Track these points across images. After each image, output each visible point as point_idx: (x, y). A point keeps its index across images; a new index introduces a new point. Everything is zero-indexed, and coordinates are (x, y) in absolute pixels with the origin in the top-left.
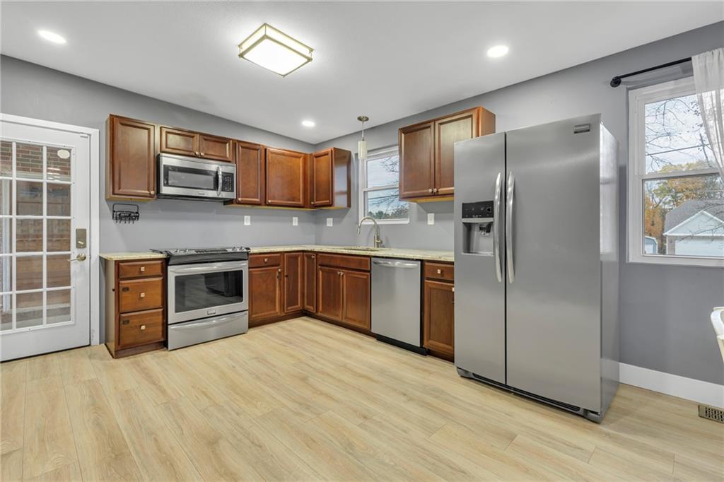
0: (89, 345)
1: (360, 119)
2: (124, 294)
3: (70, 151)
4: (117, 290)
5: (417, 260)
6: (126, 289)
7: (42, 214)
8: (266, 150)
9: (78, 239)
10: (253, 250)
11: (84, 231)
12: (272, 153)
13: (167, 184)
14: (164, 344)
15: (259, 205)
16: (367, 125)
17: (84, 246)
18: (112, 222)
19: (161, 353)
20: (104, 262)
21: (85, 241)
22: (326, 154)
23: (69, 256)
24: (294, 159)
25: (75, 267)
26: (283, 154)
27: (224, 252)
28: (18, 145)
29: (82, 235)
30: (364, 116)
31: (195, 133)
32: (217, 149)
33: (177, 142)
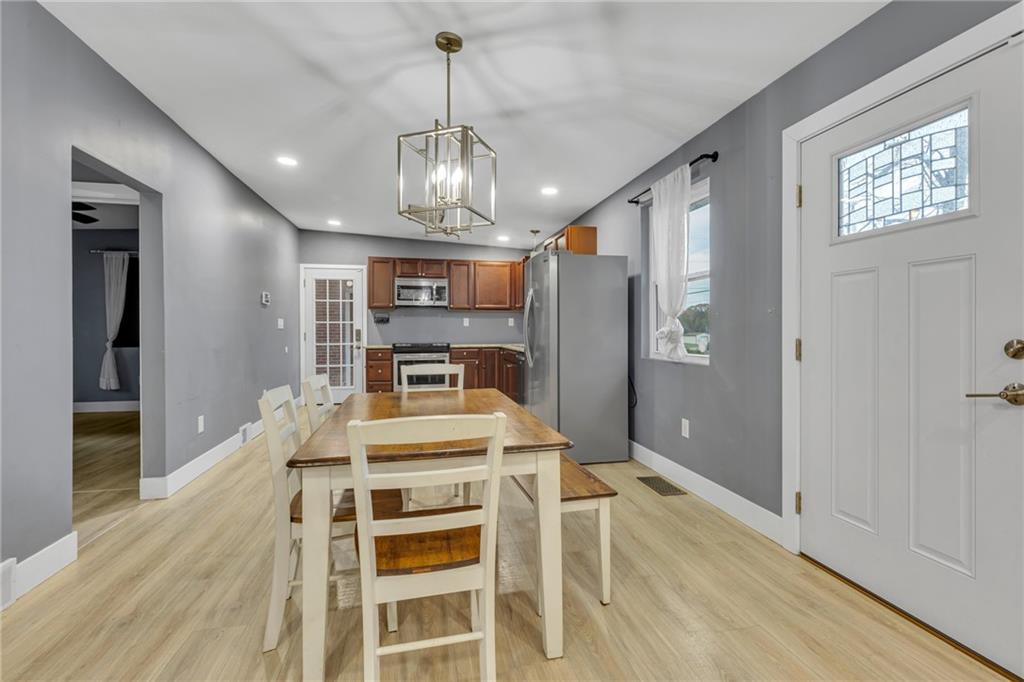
1: (532, 232)
2: (370, 370)
3: (352, 281)
4: (366, 367)
6: (371, 367)
7: (339, 320)
8: (475, 264)
9: (357, 335)
10: (451, 346)
11: (360, 330)
12: (480, 265)
13: (399, 299)
15: (471, 309)
17: (360, 340)
18: (374, 325)
20: (368, 350)
21: (360, 337)
22: (521, 263)
24: (500, 268)
25: (355, 352)
26: (491, 266)
28: (330, 281)
29: (359, 333)
30: (535, 229)
31: (419, 260)
32: (435, 269)
33: (407, 268)
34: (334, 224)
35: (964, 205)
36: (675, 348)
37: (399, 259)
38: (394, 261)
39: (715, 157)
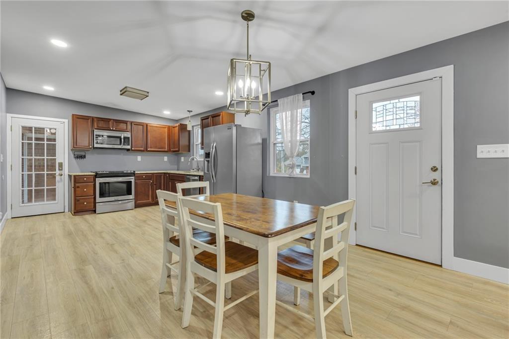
0: (64, 212)
1: (188, 111)
2: (77, 189)
3: (55, 129)
4: (75, 188)
5: (198, 176)
6: (78, 187)
7: (44, 156)
8: (147, 125)
9: (59, 167)
10: (136, 172)
11: (62, 163)
12: (150, 126)
13: (97, 143)
14: (95, 211)
15: (144, 151)
16: (192, 114)
17: (62, 170)
18: (74, 159)
19: (93, 215)
20: (70, 176)
21: (62, 167)
22: (177, 127)
23: (55, 174)
24: (162, 129)
25: (58, 178)
26: (157, 127)
27: (123, 172)
28: (35, 128)
29: (61, 165)
30: (190, 110)
31: (110, 119)
32: (123, 126)
33: (101, 124)
34: (48, 89)
35: (417, 125)
36: (292, 171)
37: (96, 118)
38: (93, 118)
39: (313, 93)
